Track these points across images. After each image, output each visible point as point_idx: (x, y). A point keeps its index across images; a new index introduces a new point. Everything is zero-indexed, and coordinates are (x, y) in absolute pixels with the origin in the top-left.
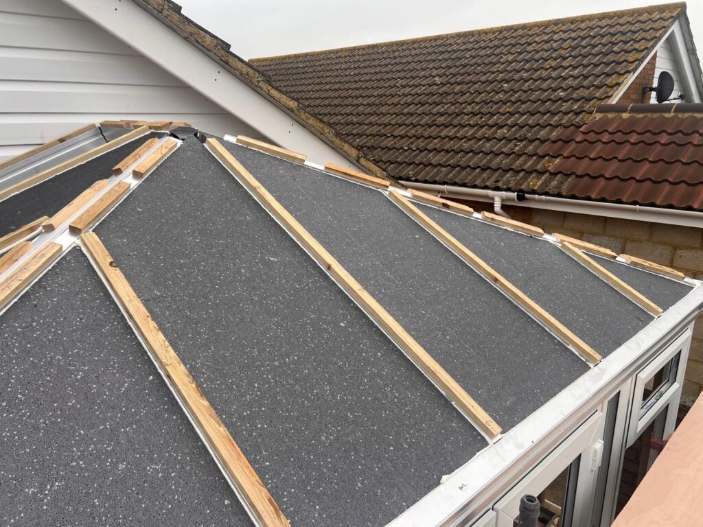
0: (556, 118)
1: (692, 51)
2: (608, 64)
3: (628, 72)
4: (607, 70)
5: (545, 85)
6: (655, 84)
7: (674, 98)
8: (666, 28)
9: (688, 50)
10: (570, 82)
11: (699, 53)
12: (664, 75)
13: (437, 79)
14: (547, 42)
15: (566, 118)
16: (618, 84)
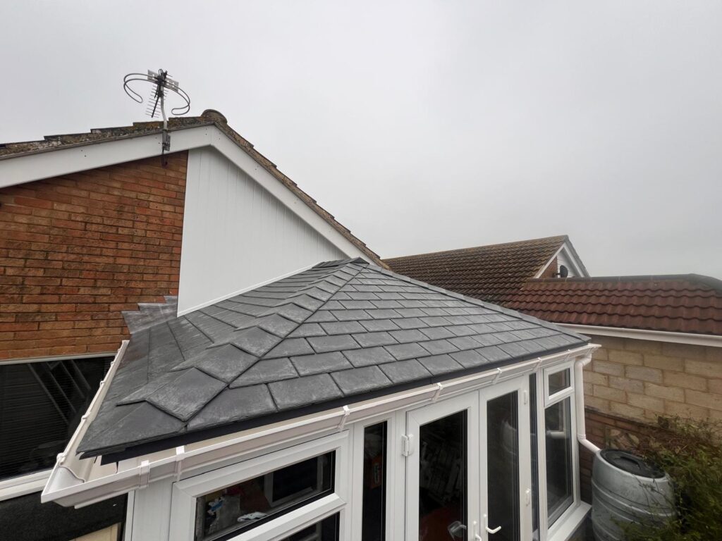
0: (508, 285)
1: (576, 257)
2: (531, 262)
3: (542, 264)
4: (531, 264)
5: (501, 271)
6: (559, 272)
7: (570, 275)
8: (559, 246)
9: (574, 257)
10: (513, 269)
11: (580, 258)
12: (562, 267)
13: (447, 269)
14: (500, 253)
15: (513, 285)
16: (538, 270)
